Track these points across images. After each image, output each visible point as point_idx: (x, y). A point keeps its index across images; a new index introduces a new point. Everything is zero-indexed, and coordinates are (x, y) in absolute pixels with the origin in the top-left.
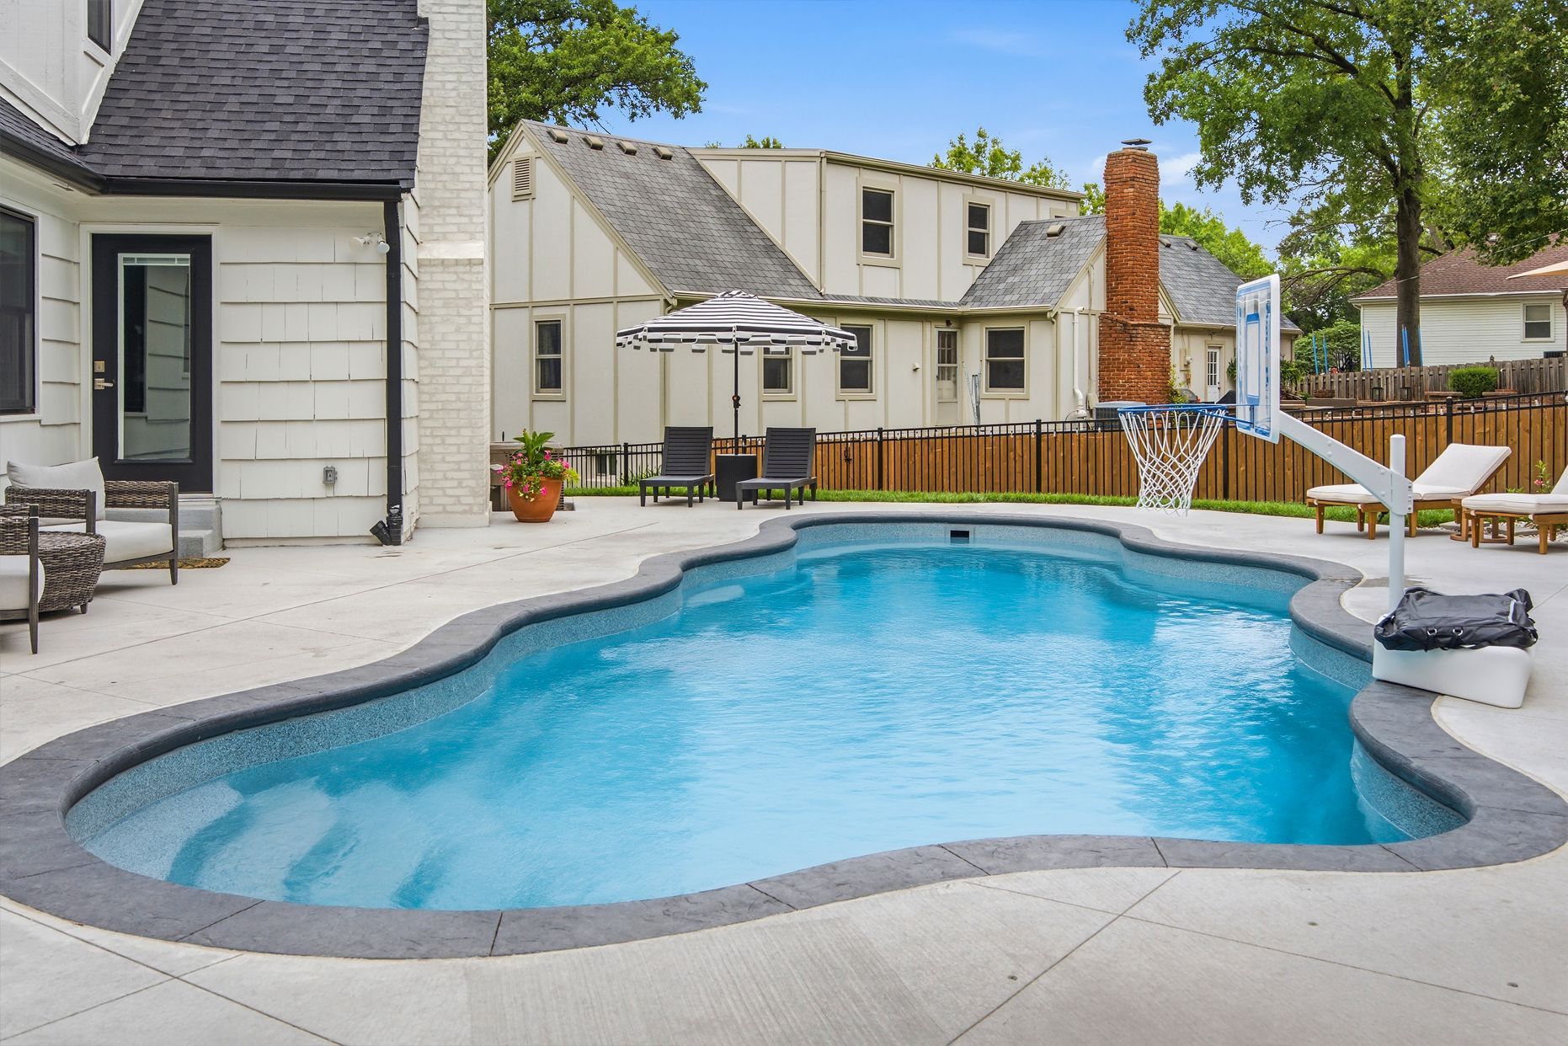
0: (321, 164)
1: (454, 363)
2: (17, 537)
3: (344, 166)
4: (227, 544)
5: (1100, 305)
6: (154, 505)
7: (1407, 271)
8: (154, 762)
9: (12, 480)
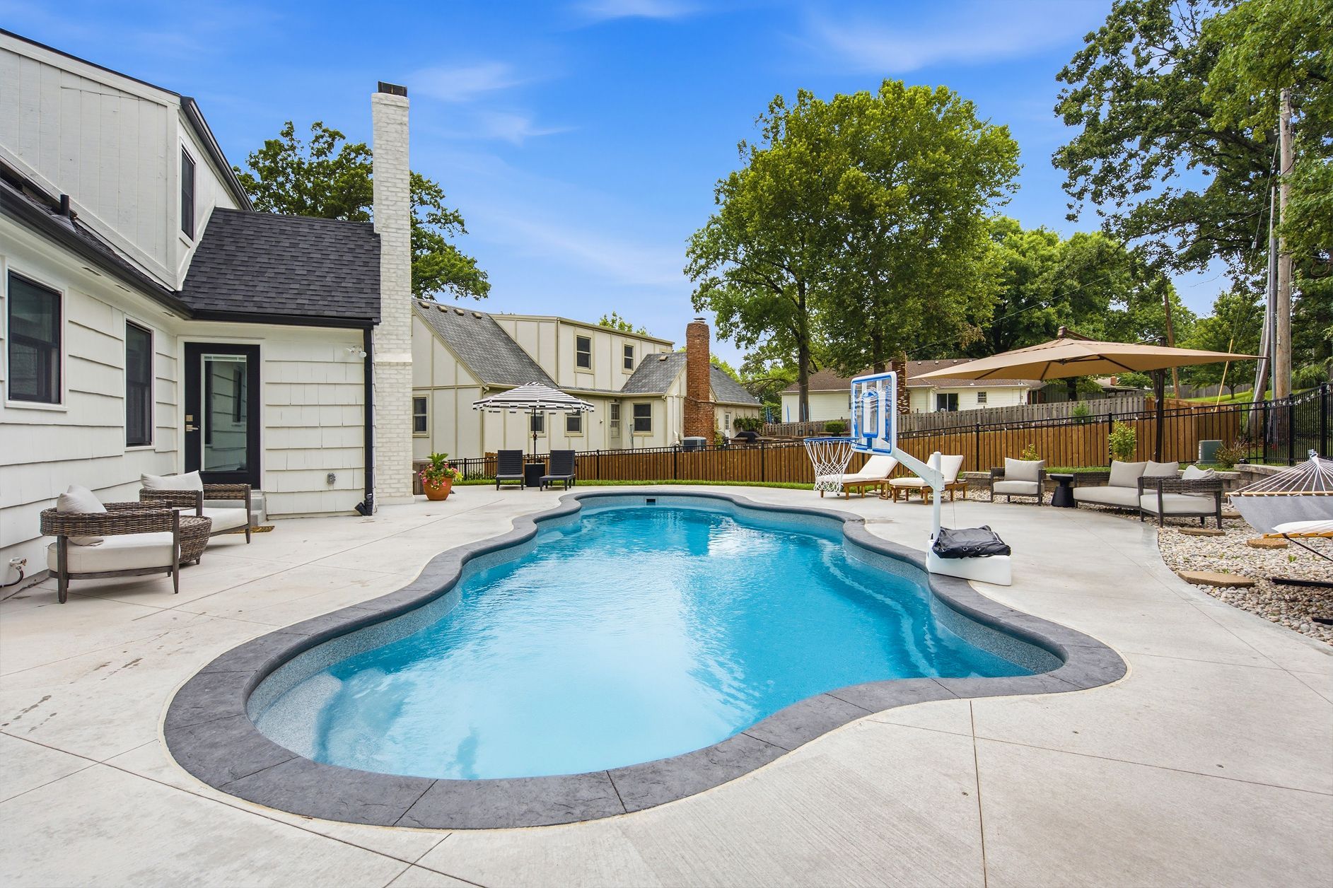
0: (326, 308)
1: (396, 417)
2: (164, 522)
3: (340, 309)
4: (269, 518)
5: (684, 393)
6: (236, 498)
7: (803, 381)
8: (286, 665)
9: (145, 485)
